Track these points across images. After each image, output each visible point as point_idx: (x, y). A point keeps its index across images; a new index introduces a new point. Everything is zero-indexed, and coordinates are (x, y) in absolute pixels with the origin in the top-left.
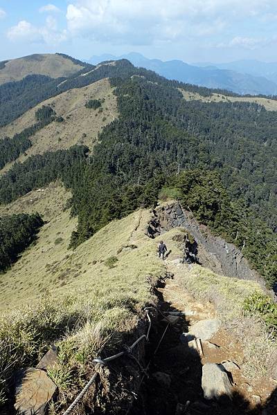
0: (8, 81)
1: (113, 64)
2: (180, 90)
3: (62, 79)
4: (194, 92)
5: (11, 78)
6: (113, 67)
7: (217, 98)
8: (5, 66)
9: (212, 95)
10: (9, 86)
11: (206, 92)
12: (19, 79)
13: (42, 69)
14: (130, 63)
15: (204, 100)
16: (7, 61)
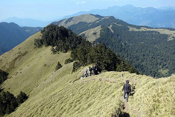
0: (73, 24)
1: (108, 18)
2: (129, 27)
3: (90, 23)
4: (134, 27)
5: (74, 23)
6: (108, 19)
7: (142, 29)
8: (72, 19)
9: (141, 28)
10: (73, 26)
11: (139, 27)
12: (77, 23)
13: (84, 20)
14: (114, 17)
15: (137, 30)
16: (73, 17)
